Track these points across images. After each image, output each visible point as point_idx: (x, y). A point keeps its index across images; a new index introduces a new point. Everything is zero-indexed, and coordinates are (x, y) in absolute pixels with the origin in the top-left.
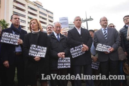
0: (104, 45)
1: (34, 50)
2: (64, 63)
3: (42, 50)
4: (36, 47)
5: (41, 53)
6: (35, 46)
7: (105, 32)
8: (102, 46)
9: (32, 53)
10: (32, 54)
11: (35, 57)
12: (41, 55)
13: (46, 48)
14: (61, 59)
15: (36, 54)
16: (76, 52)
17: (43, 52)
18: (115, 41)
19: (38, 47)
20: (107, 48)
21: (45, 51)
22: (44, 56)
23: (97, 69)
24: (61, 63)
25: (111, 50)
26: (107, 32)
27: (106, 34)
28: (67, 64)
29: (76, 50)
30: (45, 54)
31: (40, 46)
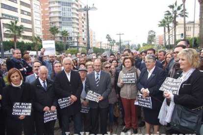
0: (95, 93)
1: (18, 109)
2: (50, 116)
3: (27, 107)
4: (20, 105)
5: (26, 111)
6: (18, 104)
7: (98, 77)
8: (93, 93)
9: (15, 112)
10: (16, 114)
11: (19, 116)
12: (26, 113)
13: (30, 104)
14: (47, 112)
15: (21, 113)
16: (64, 103)
17: (28, 109)
18: (106, 88)
19: (22, 104)
20: (97, 96)
21: (30, 107)
22: (29, 114)
23: (87, 112)
24: (47, 116)
25: (101, 99)
26: (99, 78)
27: (98, 80)
28: (54, 116)
29: (64, 101)
30: (30, 111)
31: (24, 103)
